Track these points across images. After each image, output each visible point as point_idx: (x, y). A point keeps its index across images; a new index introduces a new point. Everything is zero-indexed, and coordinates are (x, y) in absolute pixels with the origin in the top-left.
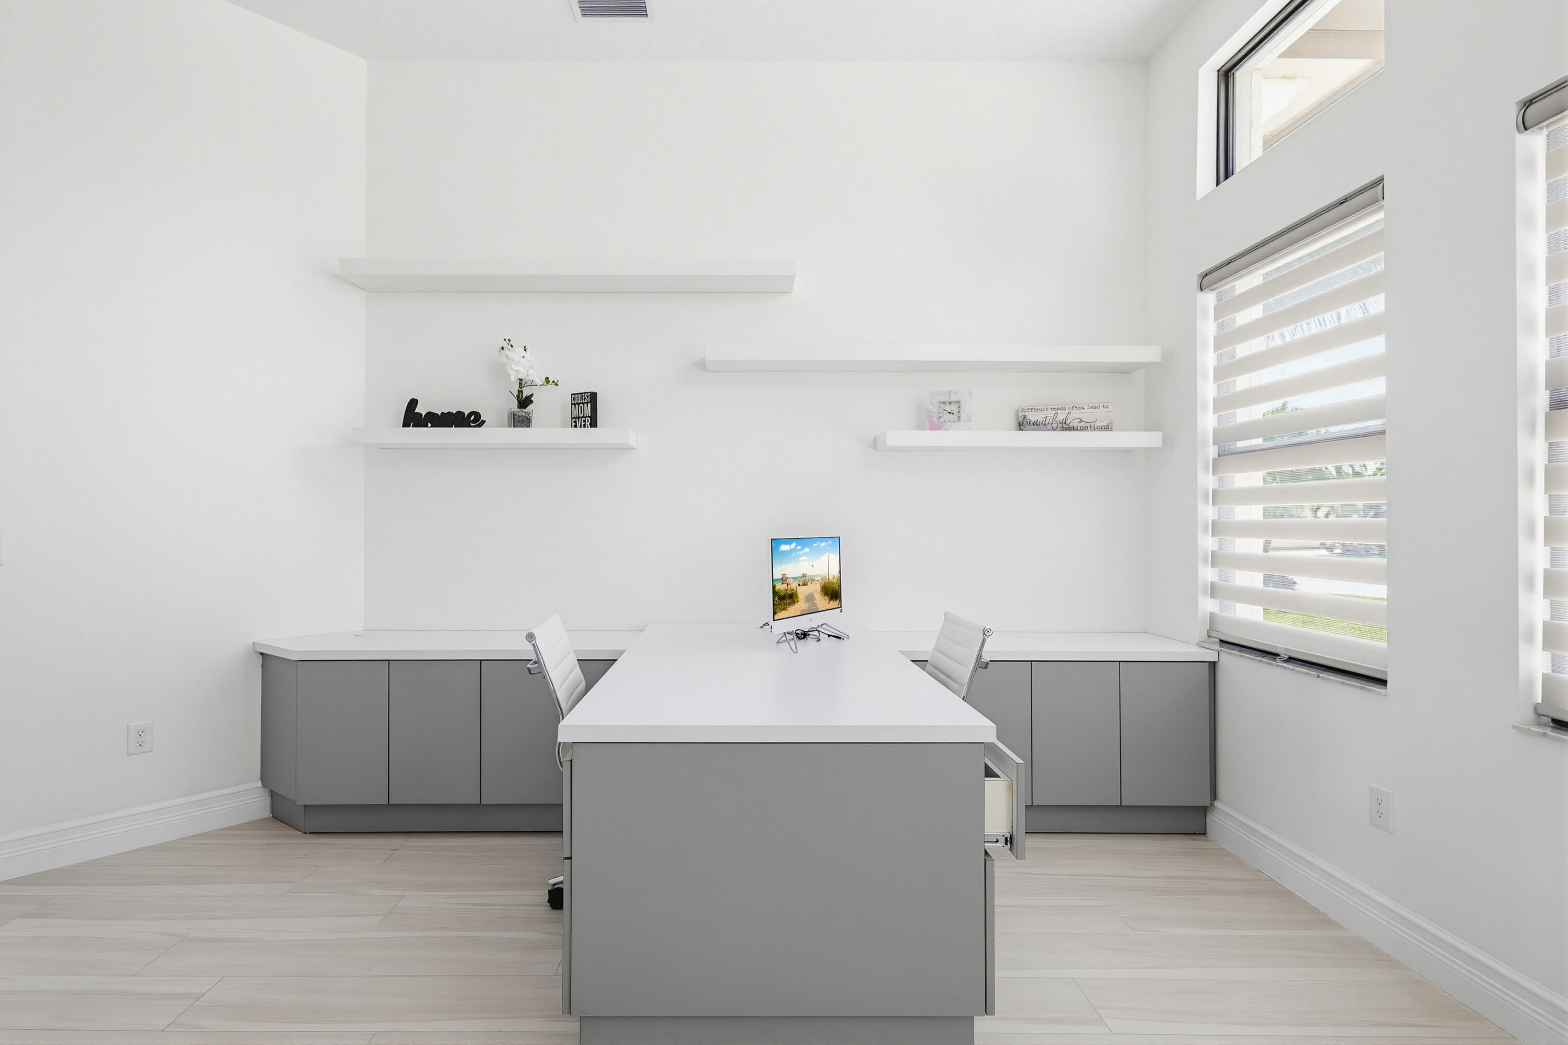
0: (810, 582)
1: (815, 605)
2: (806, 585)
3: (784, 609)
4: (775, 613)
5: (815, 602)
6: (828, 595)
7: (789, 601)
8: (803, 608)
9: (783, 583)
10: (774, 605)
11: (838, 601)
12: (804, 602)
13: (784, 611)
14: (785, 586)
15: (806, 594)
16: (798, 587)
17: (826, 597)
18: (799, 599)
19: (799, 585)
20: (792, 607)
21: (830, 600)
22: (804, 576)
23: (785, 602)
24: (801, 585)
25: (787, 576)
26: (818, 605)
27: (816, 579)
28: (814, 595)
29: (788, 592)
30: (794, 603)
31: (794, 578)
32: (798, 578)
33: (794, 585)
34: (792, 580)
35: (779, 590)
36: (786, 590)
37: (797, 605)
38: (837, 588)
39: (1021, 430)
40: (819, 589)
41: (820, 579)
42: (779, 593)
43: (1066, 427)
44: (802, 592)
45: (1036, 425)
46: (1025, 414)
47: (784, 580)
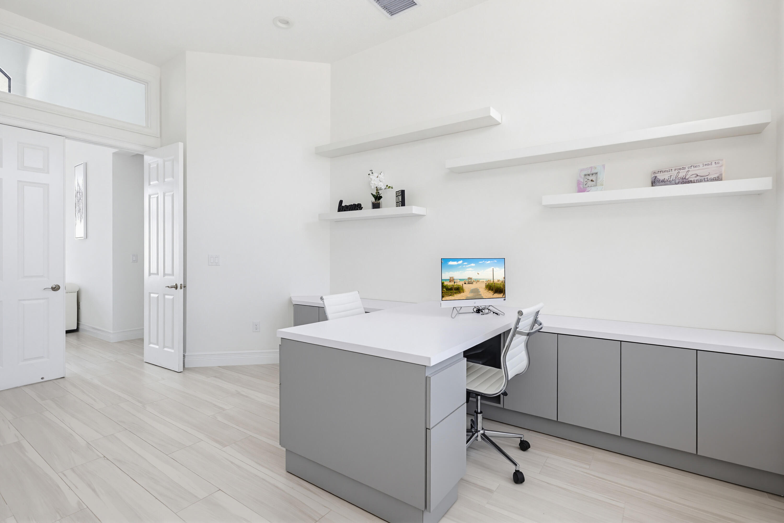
0: (475, 282)
1: (480, 295)
2: (472, 284)
3: (450, 295)
4: (443, 297)
5: (480, 293)
6: (492, 290)
7: (454, 291)
8: (468, 296)
9: (450, 282)
10: (442, 293)
11: (502, 294)
12: (469, 293)
13: (451, 297)
14: (452, 283)
15: (472, 289)
16: (464, 285)
17: (490, 291)
18: (464, 291)
19: (465, 283)
20: (458, 294)
21: (494, 293)
22: (469, 278)
23: (452, 291)
24: (467, 283)
25: (454, 278)
26: (483, 295)
27: (481, 281)
28: (479, 290)
29: (455, 287)
30: (460, 292)
31: (460, 279)
32: (465, 279)
33: (460, 284)
34: (459, 280)
35: (447, 285)
36: (453, 285)
37: (462, 294)
38: (502, 287)
39: (652, 186)
40: (485, 287)
41: (485, 281)
42: (446, 287)
43: (685, 181)
44: (467, 287)
45: (664, 182)
46: (656, 175)
47: (451, 280)
